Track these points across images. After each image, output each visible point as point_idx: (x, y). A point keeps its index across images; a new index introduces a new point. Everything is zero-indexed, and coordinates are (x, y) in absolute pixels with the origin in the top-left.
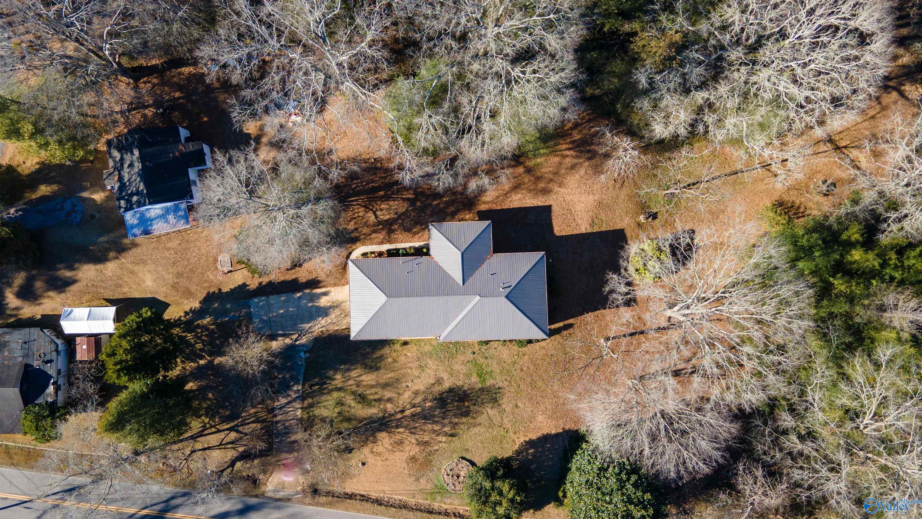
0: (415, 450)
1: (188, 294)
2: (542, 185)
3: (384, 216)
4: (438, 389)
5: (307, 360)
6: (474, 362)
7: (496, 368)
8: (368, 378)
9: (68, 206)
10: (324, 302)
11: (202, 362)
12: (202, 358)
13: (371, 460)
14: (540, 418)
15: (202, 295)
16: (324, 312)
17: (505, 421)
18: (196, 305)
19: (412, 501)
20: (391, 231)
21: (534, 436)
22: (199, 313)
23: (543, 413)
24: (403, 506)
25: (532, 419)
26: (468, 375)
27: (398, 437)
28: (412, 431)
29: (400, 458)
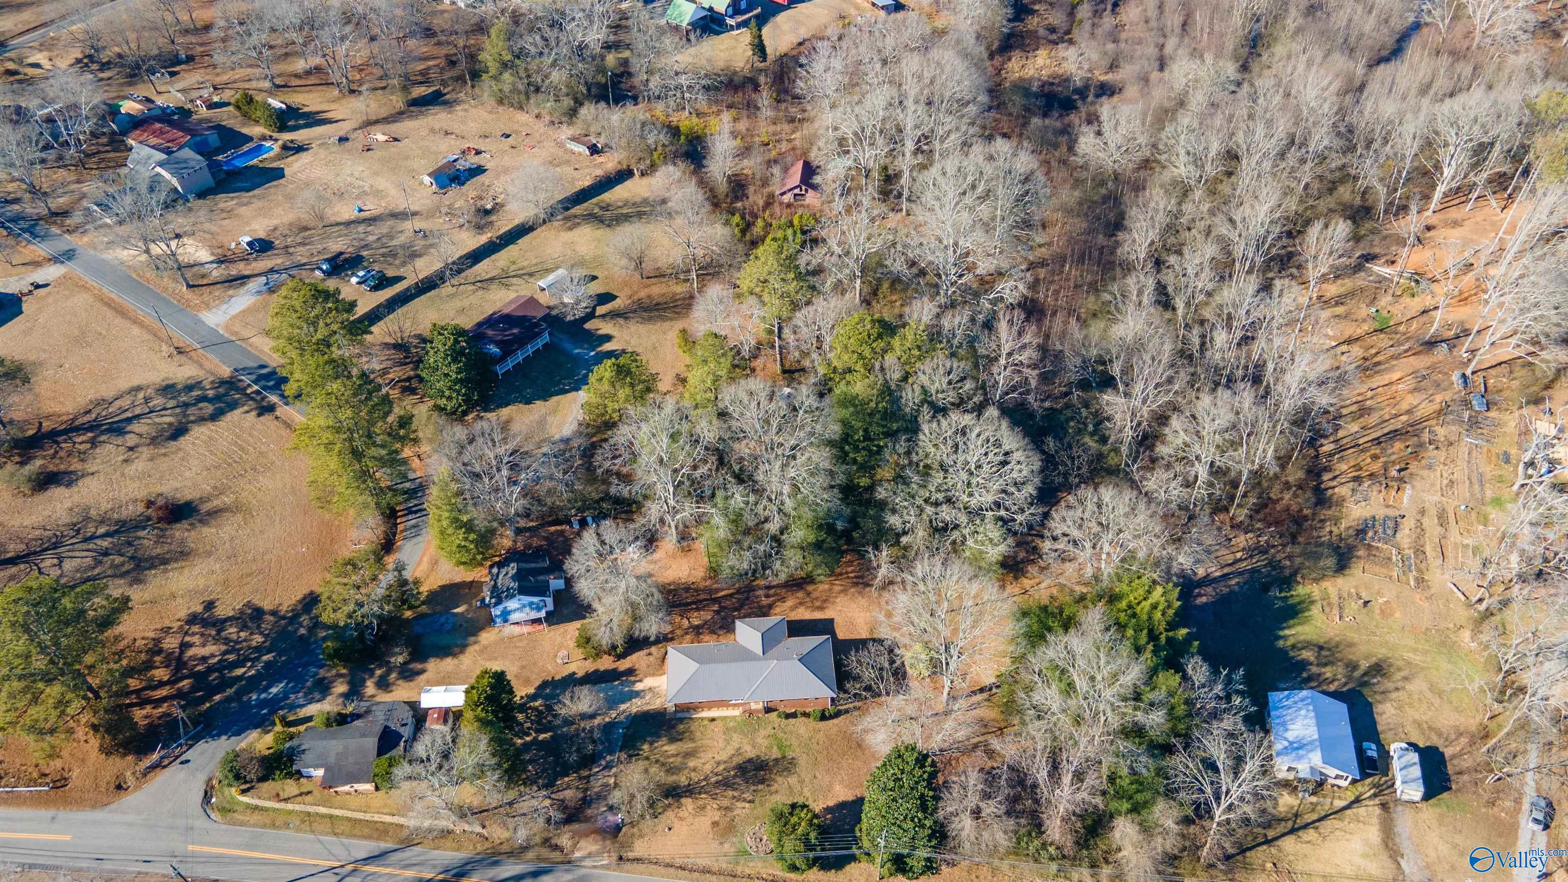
0: (717, 816)
1: (527, 682)
2: (818, 604)
3: (696, 622)
4: (738, 760)
5: (625, 735)
6: (775, 736)
7: (795, 743)
8: (671, 749)
9: (443, 619)
10: (639, 686)
11: (528, 739)
12: (528, 735)
13: (677, 825)
14: (837, 787)
15: (537, 683)
16: (637, 694)
17: (805, 790)
18: (531, 690)
19: (715, 868)
20: (699, 634)
21: (831, 803)
22: (533, 697)
23: (841, 782)
24: (706, 871)
25: (830, 788)
26: (770, 748)
27: (701, 802)
28: (714, 797)
29: (704, 822)
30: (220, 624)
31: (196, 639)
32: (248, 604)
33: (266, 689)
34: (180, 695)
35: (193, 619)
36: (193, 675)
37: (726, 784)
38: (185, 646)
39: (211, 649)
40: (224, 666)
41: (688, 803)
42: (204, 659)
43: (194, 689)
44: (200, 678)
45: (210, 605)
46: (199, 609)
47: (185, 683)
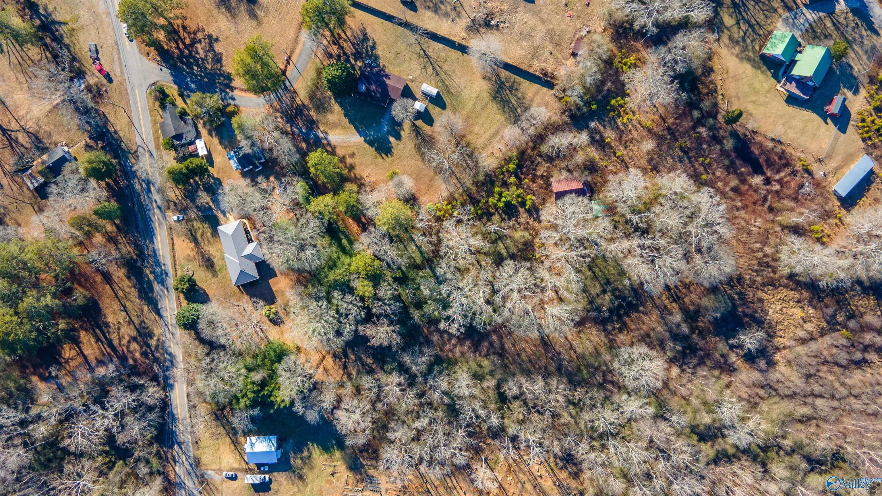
0: (192, 255)
1: (218, 173)
2: (283, 272)
4: (212, 257)
5: (209, 215)
6: (222, 267)
7: (222, 274)
8: (209, 235)
10: (228, 215)
13: (185, 243)
14: (213, 292)
15: (219, 177)
16: (225, 216)
17: (209, 281)
18: (216, 176)
19: (176, 259)
21: (207, 291)
22: (213, 178)
24: (174, 257)
25: (212, 289)
26: (219, 266)
27: (194, 249)
28: (197, 253)
29: (188, 252)
30: (211, 48)
31: (203, 44)
32: (222, 54)
33: (192, 82)
34: (182, 52)
35: (210, 37)
36: (190, 52)
37: (203, 256)
38: (200, 41)
39: (201, 51)
40: (196, 60)
41: (192, 245)
42: (197, 53)
43: (186, 57)
44: (190, 56)
45: (217, 40)
46: (214, 37)
47: (186, 51)
